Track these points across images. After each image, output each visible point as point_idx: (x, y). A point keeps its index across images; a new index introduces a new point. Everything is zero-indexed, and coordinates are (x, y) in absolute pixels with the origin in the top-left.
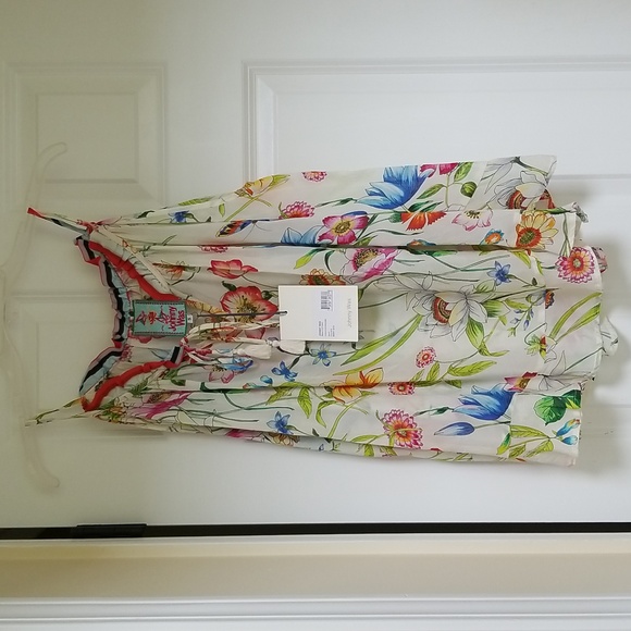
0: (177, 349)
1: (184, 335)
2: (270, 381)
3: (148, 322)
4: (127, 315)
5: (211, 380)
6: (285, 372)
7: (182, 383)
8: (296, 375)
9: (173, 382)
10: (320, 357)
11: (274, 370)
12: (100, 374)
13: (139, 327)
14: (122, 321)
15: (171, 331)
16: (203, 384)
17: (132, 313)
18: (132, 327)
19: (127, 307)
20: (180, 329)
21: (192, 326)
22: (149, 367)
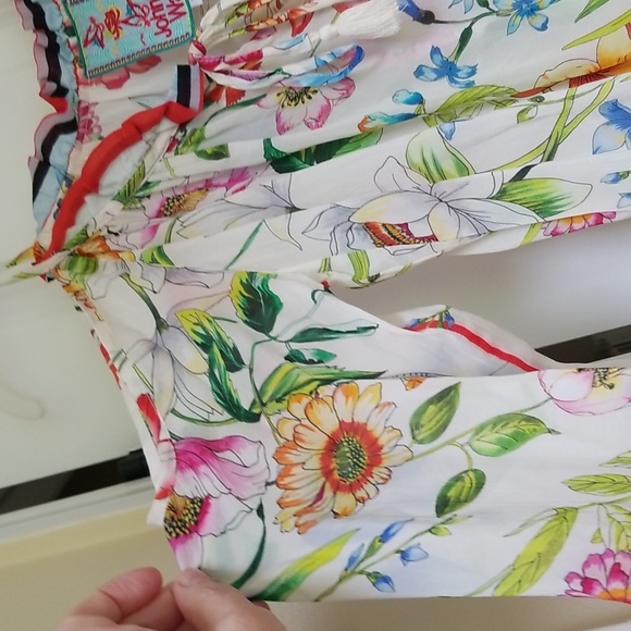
0: (184, 73)
1: (191, 38)
2: (418, 99)
3: (108, 37)
4: (62, 37)
5: (282, 130)
6: (448, 70)
7: (220, 153)
8: (473, 71)
9: (202, 154)
10: (522, 13)
11: (419, 72)
12: (51, 182)
13: (95, 57)
14: (52, 52)
15: (163, 38)
16: (268, 142)
17: (70, 30)
18: (79, 61)
19: (55, 20)
20: (180, 27)
21: (202, 10)
22: (135, 130)
